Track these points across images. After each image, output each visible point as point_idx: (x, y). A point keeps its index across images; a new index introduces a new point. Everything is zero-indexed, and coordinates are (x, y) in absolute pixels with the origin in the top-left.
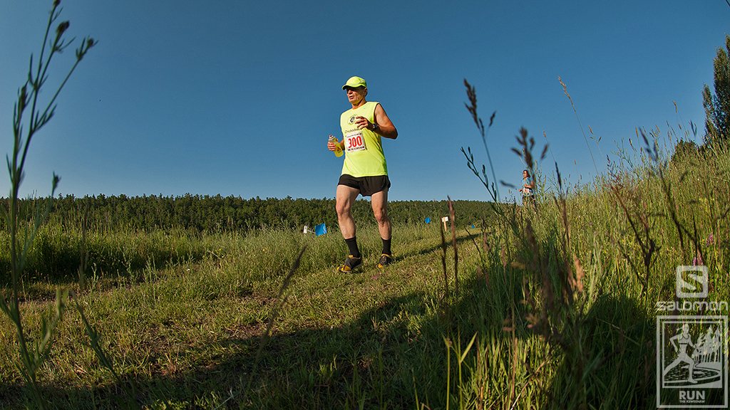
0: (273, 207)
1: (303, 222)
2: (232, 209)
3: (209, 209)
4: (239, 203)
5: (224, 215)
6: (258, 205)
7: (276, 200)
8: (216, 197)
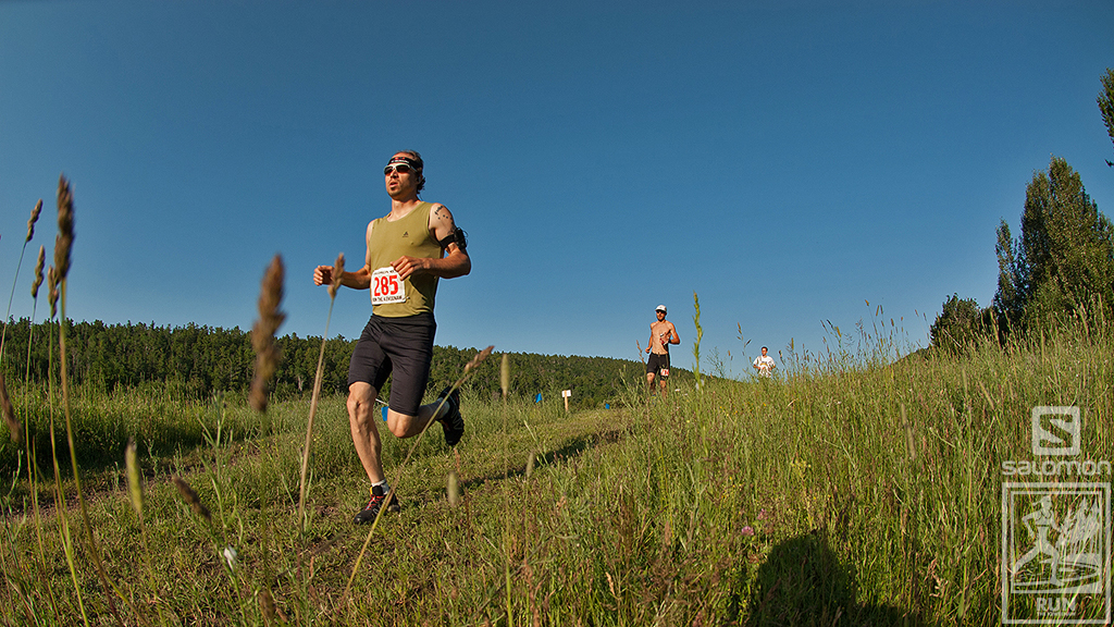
0: (315, 351)
6: (293, 346)
7: (321, 341)
8: (232, 331)
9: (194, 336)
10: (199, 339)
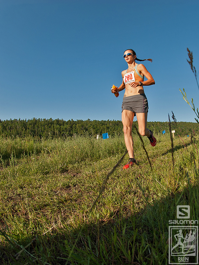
0: (80, 125)
1: (97, 133)
2: (58, 126)
3: (46, 126)
4: (62, 123)
5: (54, 129)
6: (72, 124)
7: (82, 121)
8: (49, 120)
9: (35, 122)
10: (37, 123)
